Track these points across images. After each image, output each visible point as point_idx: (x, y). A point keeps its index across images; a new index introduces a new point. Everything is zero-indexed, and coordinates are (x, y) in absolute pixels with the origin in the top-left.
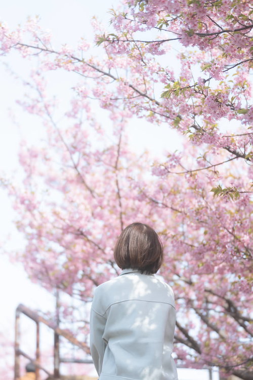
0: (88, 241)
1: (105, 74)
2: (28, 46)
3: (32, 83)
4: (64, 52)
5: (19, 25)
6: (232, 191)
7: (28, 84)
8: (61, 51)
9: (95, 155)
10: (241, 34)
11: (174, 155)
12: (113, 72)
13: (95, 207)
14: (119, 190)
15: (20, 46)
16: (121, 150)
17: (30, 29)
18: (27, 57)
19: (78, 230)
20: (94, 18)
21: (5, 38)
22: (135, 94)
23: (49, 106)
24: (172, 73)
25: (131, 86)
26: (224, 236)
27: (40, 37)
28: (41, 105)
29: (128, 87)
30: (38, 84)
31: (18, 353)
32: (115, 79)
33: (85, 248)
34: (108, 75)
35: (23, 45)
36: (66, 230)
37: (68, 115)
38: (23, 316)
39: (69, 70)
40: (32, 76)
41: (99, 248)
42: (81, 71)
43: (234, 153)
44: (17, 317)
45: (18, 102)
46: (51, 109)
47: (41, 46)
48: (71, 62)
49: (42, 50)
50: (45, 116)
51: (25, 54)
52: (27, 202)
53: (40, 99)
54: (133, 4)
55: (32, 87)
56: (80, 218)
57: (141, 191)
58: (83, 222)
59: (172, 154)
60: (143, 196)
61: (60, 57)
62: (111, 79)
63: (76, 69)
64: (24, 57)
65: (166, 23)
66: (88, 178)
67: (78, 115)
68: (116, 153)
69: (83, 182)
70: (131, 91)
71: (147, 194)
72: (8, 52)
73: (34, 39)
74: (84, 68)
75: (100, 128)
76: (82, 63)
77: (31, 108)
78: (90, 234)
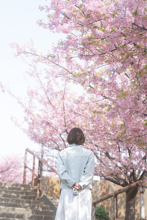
0: (51, 126)
1: (57, 65)
2: (28, 53)
3: (32, 65)
4: (41, 56)
5: (25, 45)
6: (100, 112)
7: (31, 65)
8: (40, 55)
9: (55, 94)
10: (101, 56)
11: (82, 97)
12: (60, 64)
13: (54, 114)
14: (64, 107)
15: (25, 53)
16: (65, 92)
17: (29, 46)
18: (28, 57)
19: (47, 122)
20: (53, 43)
21: (19, 49)
22: (68, 73)
23: (38, 74)
24: (81, 66)
25: (66, 70)
26: (101, 127)
27: (33, 50)
28: (35, 73)
29: (65, 70)
30: (34, 66)
31: (26, 167)
32: (60, 67)
33: (50, 129)
34: (58, 65)
35: (26, 52)
36: (43, 122)
37: (46, 78)
38: (28, 153)
39: (43, 63)
40: (32, 62)
41: (56, 129)
42: (48, 63)
43: (104, 97)
44: (26, 153)
45: (26, 72)
46: (39, 75)
47: (33, 53)
48: (44, 60)
49: (33, 54)
50: (37, 78)
51: (27, 56)
52: (28, 111)
53: (35, 71)
54: (59, 44)
55: (32, 66)
56: (48, 118)
57: (71, 109)
58: (49, 119)
59: (81, 96)
60: (71, 111)
61: (40, 57)
62: (59, 67)
63: (46, 62)
64: (27, 57)
65: (75, 50)
66: (53, 102)
67: (49, 78)
68: (63, 93)
69: (51, 103)
70: (67, 72)
71: (73, 110)
72: (20, 55)
73: (30, 50)
74: (49, 62)
75: (57, 83)
76: (48, 60)
77: (31, 75)
78: (52, 124)
